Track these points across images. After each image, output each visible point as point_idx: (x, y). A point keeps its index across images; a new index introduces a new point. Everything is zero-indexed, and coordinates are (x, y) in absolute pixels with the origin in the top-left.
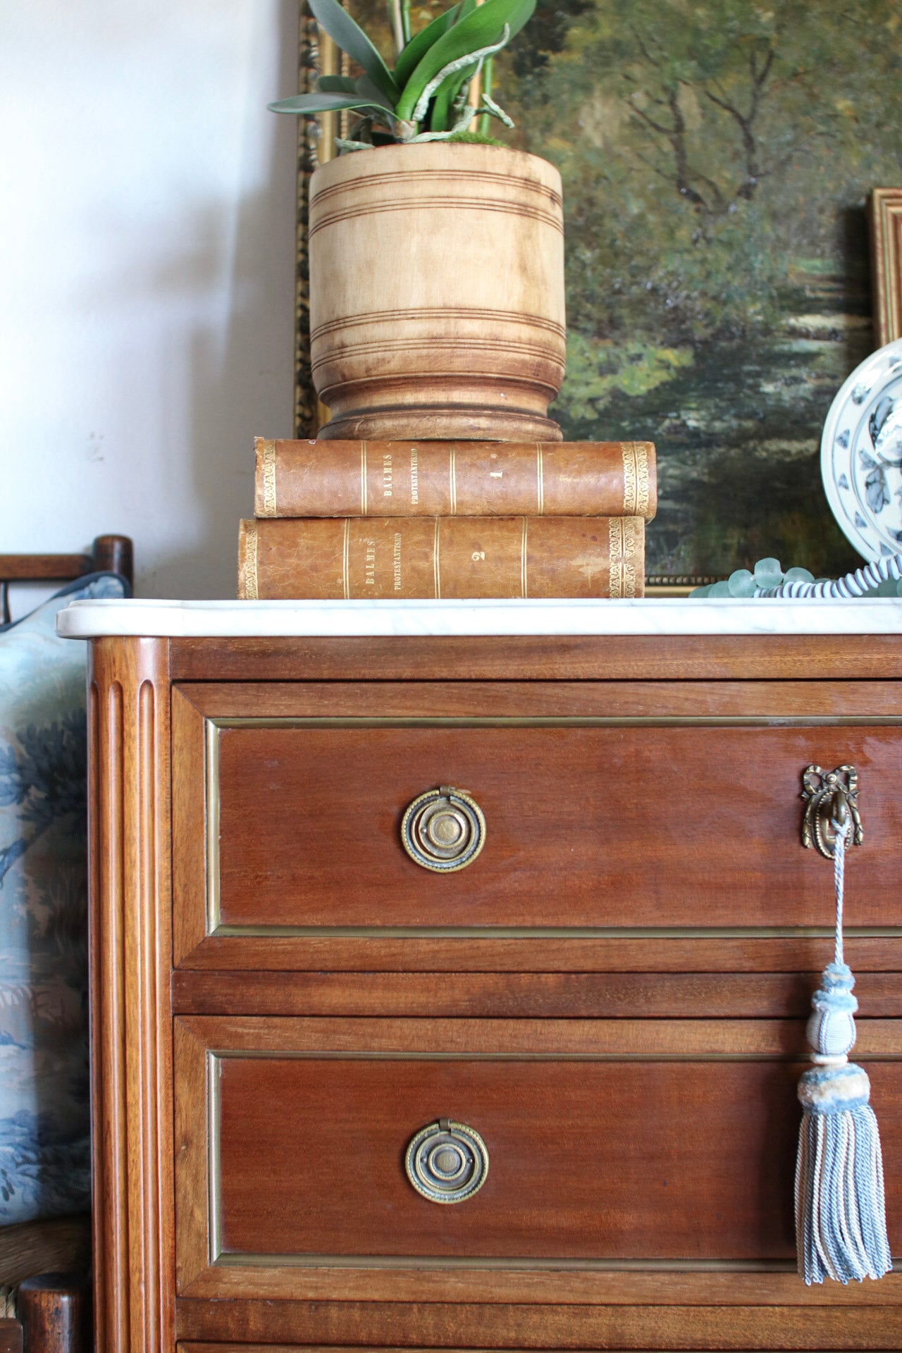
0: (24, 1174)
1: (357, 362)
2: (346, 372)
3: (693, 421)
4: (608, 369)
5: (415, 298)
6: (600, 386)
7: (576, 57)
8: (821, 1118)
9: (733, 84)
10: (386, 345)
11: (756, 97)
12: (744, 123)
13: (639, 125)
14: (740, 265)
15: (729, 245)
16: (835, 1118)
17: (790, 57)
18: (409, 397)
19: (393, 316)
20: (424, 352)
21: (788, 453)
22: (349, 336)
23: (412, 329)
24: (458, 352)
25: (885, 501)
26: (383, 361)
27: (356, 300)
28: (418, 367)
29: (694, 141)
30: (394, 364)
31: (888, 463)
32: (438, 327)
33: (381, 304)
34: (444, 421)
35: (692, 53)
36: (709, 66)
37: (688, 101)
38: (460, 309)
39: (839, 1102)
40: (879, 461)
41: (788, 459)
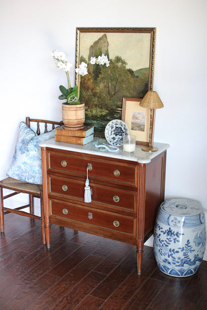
3: (108, 118)
4: (101, 112)
6: (100, 114)
7: (100, 78)
9: (114, 83)
11: (116, 84)
12: (115, 87)
13: (105, 87)
14: (113, 102)
15: (113, 100)
17: (119, 80)
29: (110, 89)
35: (110, 79)
36: (112, 80)
37: (110, 84)
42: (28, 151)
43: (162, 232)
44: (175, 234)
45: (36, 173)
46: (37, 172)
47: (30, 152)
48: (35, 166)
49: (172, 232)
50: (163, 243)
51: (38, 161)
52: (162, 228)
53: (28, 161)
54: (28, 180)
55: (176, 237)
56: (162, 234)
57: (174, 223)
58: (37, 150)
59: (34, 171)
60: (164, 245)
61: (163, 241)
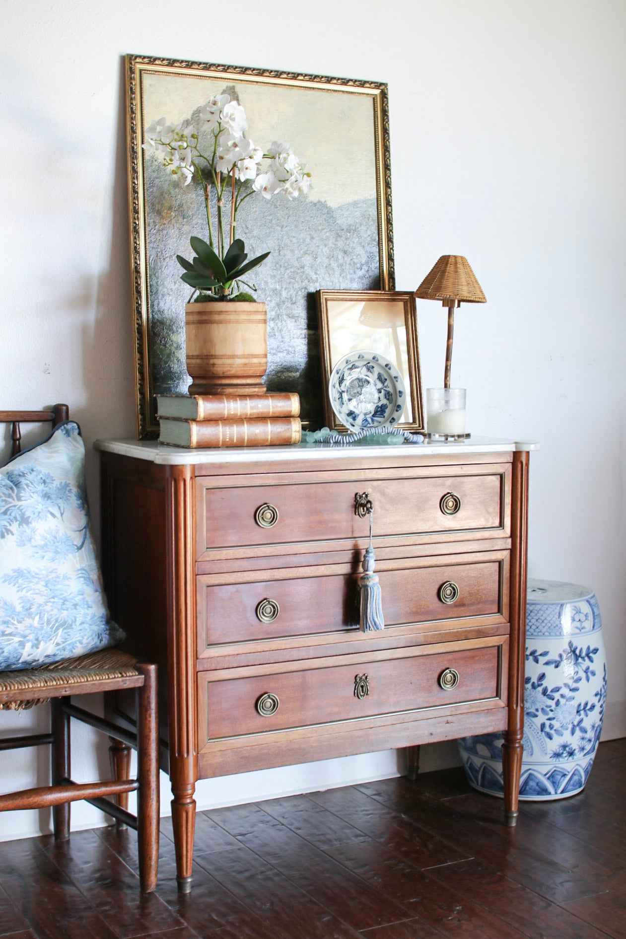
0: (106, 634)
1: (219, 370)
2: (214, 372)
5: (239, 352)
8: (369, 588)
10: (231, 366)
16: (373, 588)
18: (235, 381)
19: (233, 357)
20: (242, 369)
21: (290, 377)
22: (216, 361)
23: (239, 361)
24: (252, 368)
25: (343, 404)
26: (230, 371)
27: (219, 350)
28: (240, 373)
30: (233, 372)
31: (343, 392)
32: (246, 361)
33: (229, 353)
34: (247, 390)
38: (252, 355)
39: (374, 584)
40: (341, 391)
41: (291, 379)
42: (25, 520)
43: (547, 663)
44: (584, 654)
45: (75, 605)
46: (78, 599)
47: (34, 524)
48: (66, 578)
49: (578, 652)
50: (557, 696)
51: (70, 556)
52: (545, 654)
53: (37, 565)
54: (36, 645)
55: (587, 662)
56: (549, 670)
57: (578, 624)
58: (56, 511)
59: (65, 600)
60: (562, 701)
61: (557, 690)
